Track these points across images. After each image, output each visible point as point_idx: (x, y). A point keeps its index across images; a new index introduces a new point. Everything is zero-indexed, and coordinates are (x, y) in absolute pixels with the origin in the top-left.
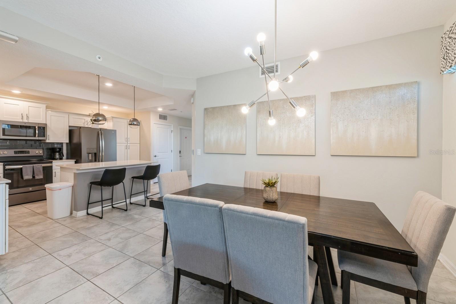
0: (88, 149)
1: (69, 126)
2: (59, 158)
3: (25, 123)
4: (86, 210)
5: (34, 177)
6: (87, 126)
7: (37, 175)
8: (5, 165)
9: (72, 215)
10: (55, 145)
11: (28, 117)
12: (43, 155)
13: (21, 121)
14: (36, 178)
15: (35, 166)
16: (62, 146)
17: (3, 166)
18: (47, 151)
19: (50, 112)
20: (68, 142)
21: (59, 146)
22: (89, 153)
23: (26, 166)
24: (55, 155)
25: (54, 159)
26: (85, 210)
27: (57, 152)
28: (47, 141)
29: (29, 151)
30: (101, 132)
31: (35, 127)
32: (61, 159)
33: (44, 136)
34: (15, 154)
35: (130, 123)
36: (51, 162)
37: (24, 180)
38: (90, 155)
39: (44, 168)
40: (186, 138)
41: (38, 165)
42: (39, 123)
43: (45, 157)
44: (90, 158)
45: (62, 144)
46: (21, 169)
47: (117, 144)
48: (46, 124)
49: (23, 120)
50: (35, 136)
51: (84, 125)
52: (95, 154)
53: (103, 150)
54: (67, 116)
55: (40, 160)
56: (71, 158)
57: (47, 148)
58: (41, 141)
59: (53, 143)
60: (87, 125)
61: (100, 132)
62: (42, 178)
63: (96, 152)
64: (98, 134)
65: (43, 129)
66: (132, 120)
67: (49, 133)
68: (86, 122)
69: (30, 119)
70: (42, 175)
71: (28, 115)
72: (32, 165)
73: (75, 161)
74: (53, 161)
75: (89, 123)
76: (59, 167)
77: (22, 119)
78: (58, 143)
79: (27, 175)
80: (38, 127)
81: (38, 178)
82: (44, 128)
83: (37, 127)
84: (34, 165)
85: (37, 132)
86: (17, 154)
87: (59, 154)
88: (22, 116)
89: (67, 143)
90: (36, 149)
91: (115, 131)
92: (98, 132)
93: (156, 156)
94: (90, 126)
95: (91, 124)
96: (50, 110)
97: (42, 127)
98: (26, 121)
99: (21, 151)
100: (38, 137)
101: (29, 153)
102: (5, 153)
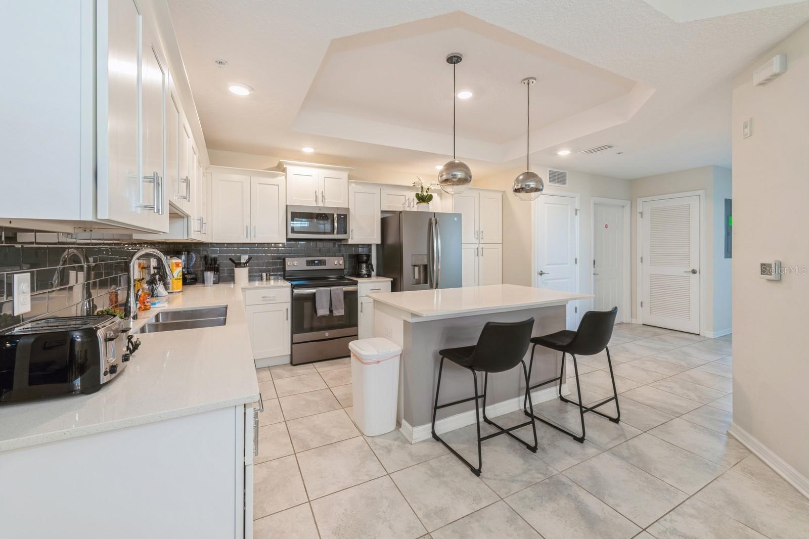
0: (413, 257)
1: (382, 212)
2: (366, 274)
3: (320, 208)
4: (430, 425)
5: (331, 311)
6: (408, 209)
7: (337, 309)
8: (293, 288)
9: (400, 429)
10: (360, 249)
11: (324, 197)
12: (343, 268)
13: (315, 205)
14: (334, 315)
15: (333, 290)
16: (370, 250)
17: (290, 289)
18: (349, 260)
19: (354, 185)
20: (380, 243)
21: (365, 251)
22: (415, 266)
23: (320, 290)
24: (360, 268)
25: (359, 275)
26: (429, 423)
27: (363, 262)
28: (350, 242)
29: (325, 260)
30: (436, 220)
31: (333, 215)
32: (369, 276)
33: (345, 233)
34: (307, 265)
35: (519, 187)
36: (356, 283)
37: (318, 315)
38: (416, 269)
39: (346, 294)
40: (606, 227)
41: (337, 289)
42: (338, 208)
43: (346, 271)
44: (417, 277)
45: (369, 246)
46: (314, 294)
47: (463, 246)
48: (348, 209)
49: (317, 204)
50: (333, 233)
51: (404, 207)
52: (425, 267)
53: (440, 259)
54: (377, 190)
55: (340, 278)
56: (385, 276)
57: (349, 255)
58: (341, 242)
59: (357, 246)
60: (409, 206)
61: (433, 218)
62: (343, 314)
63: (425, 262)
64: (430, 224)
65: (343, 219)
66: (521, 177)
67: (352, 225)
68: (406, 202)
69: (326, 201)
70: (342, 309)
71: (324, 194)
72: (328, 289)
73: (391, 281)
74: (360, 280)
75: (412, 203)
76: (372, 301)
77: (316, 201)
78: (363, 245)
79: (322, 308)
80: (337, 214)
81: (338, 315)
82: (345, 216)
83: (335, 216)
84: (332, 288)
85: (336, 224)
86: (310, 265)
87: (367, 267)
88: (316, 196)
89: (377, 245)
90: (335, 256)
91: (459, 216)
92: (431, 220)
93: (543, 272)
94: (415, 209)
95: (416, 206)
96: (353, 182)
97: (342, 215)
98: (321, 204)
99: (314, 261)
100: (337, 233)
101: (325, 265)
102: (295, 264)
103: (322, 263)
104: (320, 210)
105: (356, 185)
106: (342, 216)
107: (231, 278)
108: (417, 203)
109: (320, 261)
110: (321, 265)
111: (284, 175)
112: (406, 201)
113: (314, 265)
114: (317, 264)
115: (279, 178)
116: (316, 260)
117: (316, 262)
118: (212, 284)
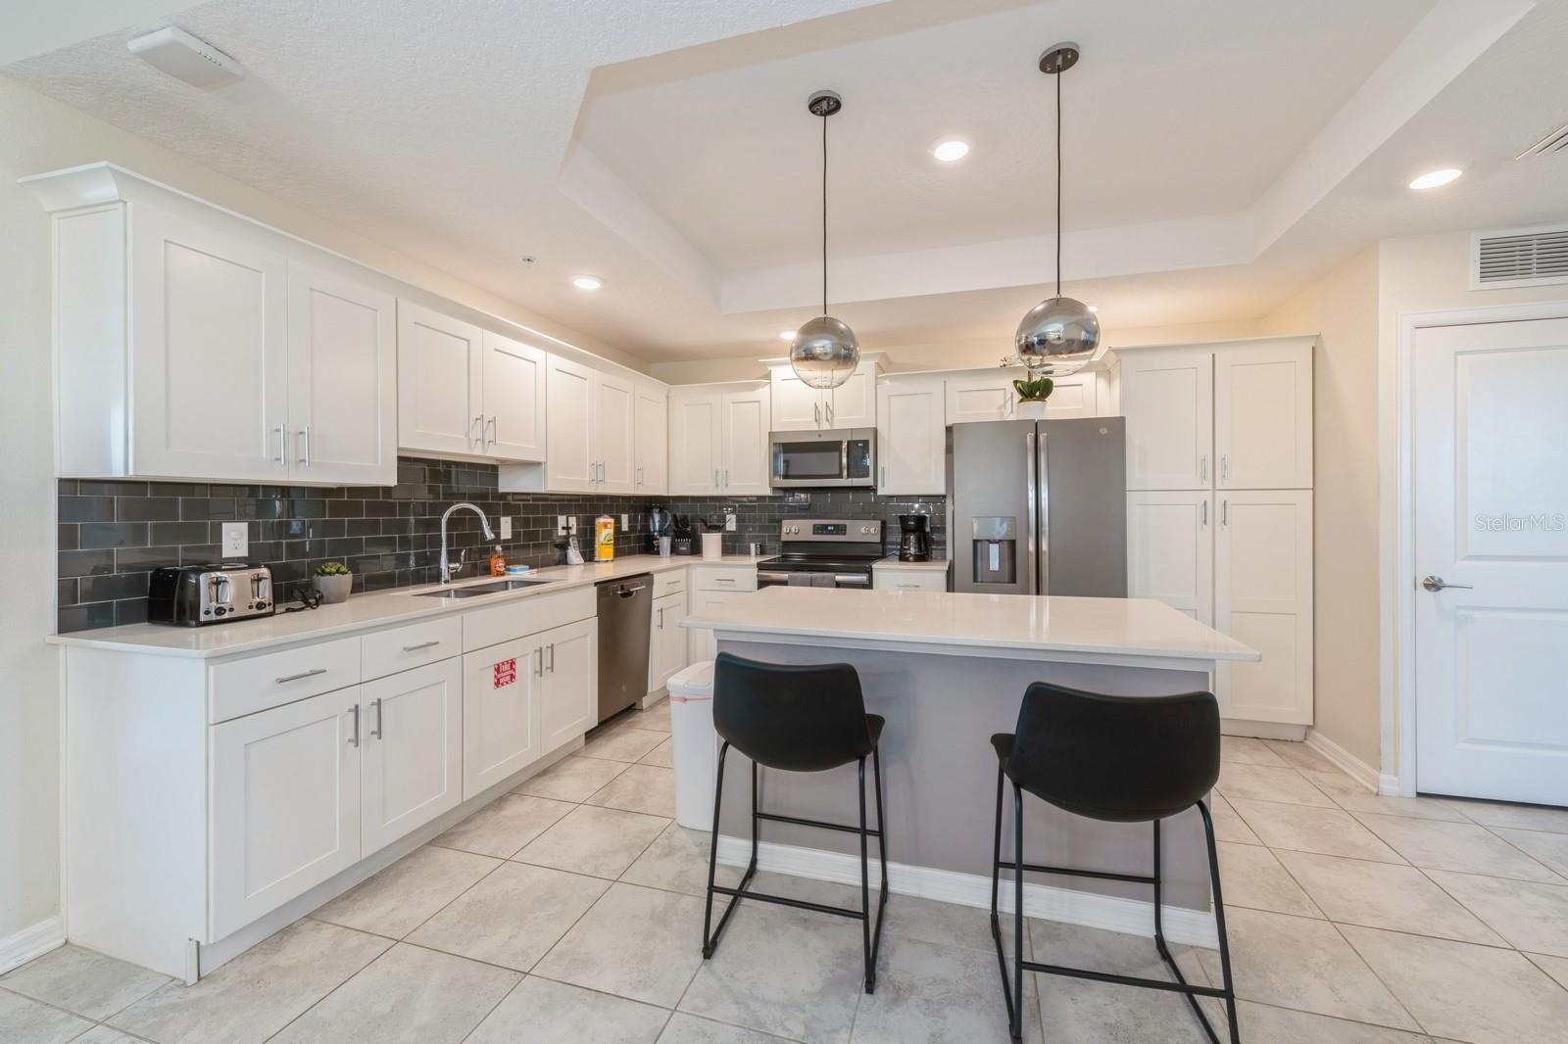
0: (979, 523)
1: (949, 427)
3: (820, 433)
8: (760, 569)
10: (917, 505)
11: (832, 413)
12: (878, 540)
13: (815, 428)
15: (816, 578)
17: (756, 570)
19: (887, 382)
20: (943, 492)
23: (795, 578)
27: (911, 532)
28: (881, 491)
29: (846, 526)
30: (1036, 439)
31: (841, 443)
33: (866, 474)
34: (815, 533)
36: (868, 571)
38: (995, 548)
41: (824, 578)
42: (852, 429)
44: (995, 566)
48: (874, 430)
49: (818, 425)
50: (840, 475)
51: (1002, 414)
52: (1013, 546)
53: (1045, 528)
54: (939, 387)
58: (862, 492)
60: (1012, 411)
63: (1011, 538)
65: (859, 450)
67: (883, 459)
68: (1007, 403)
69: (836, 418)
71: (831, 408)
72: (808, 575)
73: (946, 571)
77: (817, 420)
80: (849, 441)
82: (867, 443)
83: (845, 444)
84: (815, 575)
85: (845, 460)
86: (820, 534)
88: (817, 412)
90: (863, 518)
91: (1116, 423)
95: (1015, 409)
96: (887, 377)
97: (860, 441)
98: (826, 426)
99: (827, 526)
100: (848, 477)
101: (845, 534)
102: (797, 529)
103: (840, 530)
104: (820, 436)
105: (891, 381)
106: (860, 445)
107: (696, 550)
108: (1021, 401)
109: (836, 526)
110: (837, 534)
111: (766, 384)
112: (1005, 402)
113: (826, 534)
114: (831, 533)
115: (760, 390)
116: (831, 525)
117: (829, 528)
118: (669, 555)
